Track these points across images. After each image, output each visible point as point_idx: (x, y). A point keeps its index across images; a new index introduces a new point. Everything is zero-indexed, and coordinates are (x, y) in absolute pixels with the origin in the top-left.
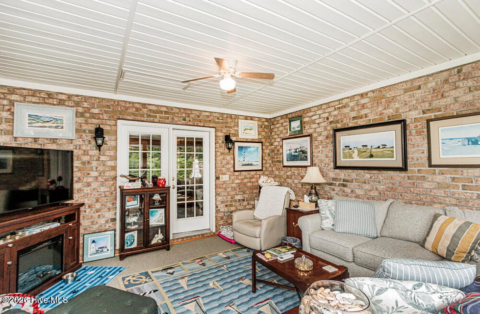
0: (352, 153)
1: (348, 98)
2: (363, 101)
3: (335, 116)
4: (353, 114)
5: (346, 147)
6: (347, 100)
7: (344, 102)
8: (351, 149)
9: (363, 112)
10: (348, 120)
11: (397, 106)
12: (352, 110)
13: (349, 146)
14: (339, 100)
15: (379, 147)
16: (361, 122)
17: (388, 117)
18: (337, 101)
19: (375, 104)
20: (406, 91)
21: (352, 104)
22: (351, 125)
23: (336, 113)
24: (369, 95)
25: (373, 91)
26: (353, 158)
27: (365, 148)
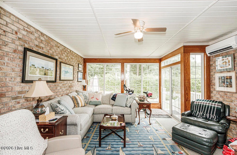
0: (36, 71)
1: (34, 28)
2: (42, 38)
3: (23, 35)
4: (37, 43)
5: (32, 65)
6: (33, 30)
8: (36, 68)
9: (42, 45)
10: (33, 45)
11: (53, 51)
12: (36, 39)
13: (34, 65)
14: (28, 25)
15: (48, 70)
16: (40, 51)
17: (51, 54)
18: (27, 24)
19: (47, 45)
20: (56, 46)
21: (36, 35)
22: (34, 49)
23: (25, 33)
24: (45, 36)
25: (47, 36)
26: (36, 75)
27: (43, 68)
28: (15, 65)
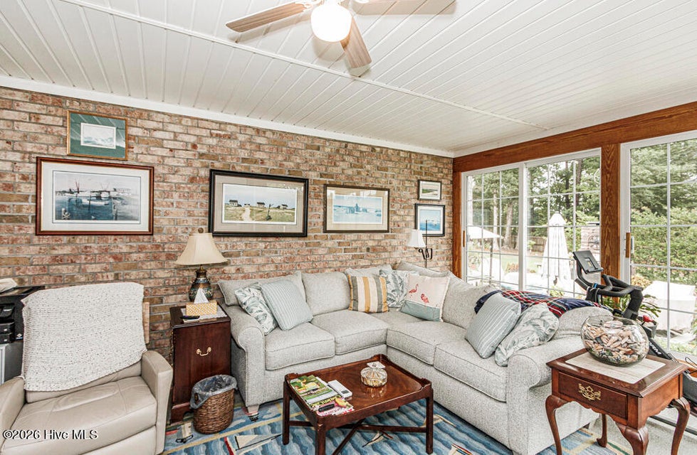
0: (241, 212)
1: (235, 125)
2: (260, 140)
3: (210, 146)
4: (243, 154)
5: (230, 201)
6: (234, 129)
7: (230, 129)
8: (239, 206)
9: (259, 155)
10: (235, 161)
11: (298, 161)
12: (242, 146)
13: (236, 201)
14: (220, 123)
15: (279, 207)
16: (255, 169)
17: (289, 171)
18: (217, 122)
19: (275, 151)
20: (307, 147)
21: (242, 138)
22: (238, 169)
23: (213, 141)
24: (268, 134)
25: (273, 132)
26: (242, 220)
27: (261, 206)
28: (192, 204)
